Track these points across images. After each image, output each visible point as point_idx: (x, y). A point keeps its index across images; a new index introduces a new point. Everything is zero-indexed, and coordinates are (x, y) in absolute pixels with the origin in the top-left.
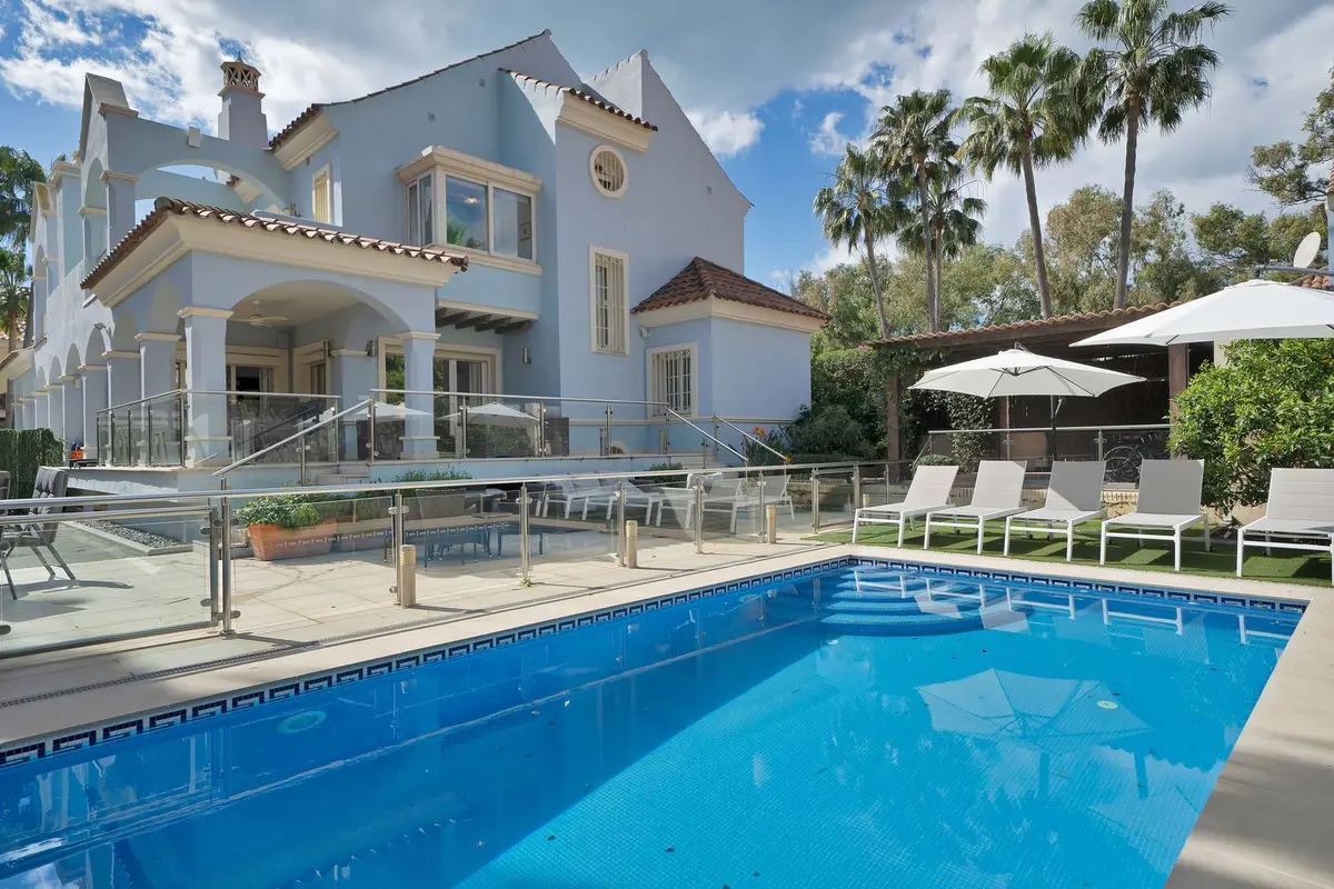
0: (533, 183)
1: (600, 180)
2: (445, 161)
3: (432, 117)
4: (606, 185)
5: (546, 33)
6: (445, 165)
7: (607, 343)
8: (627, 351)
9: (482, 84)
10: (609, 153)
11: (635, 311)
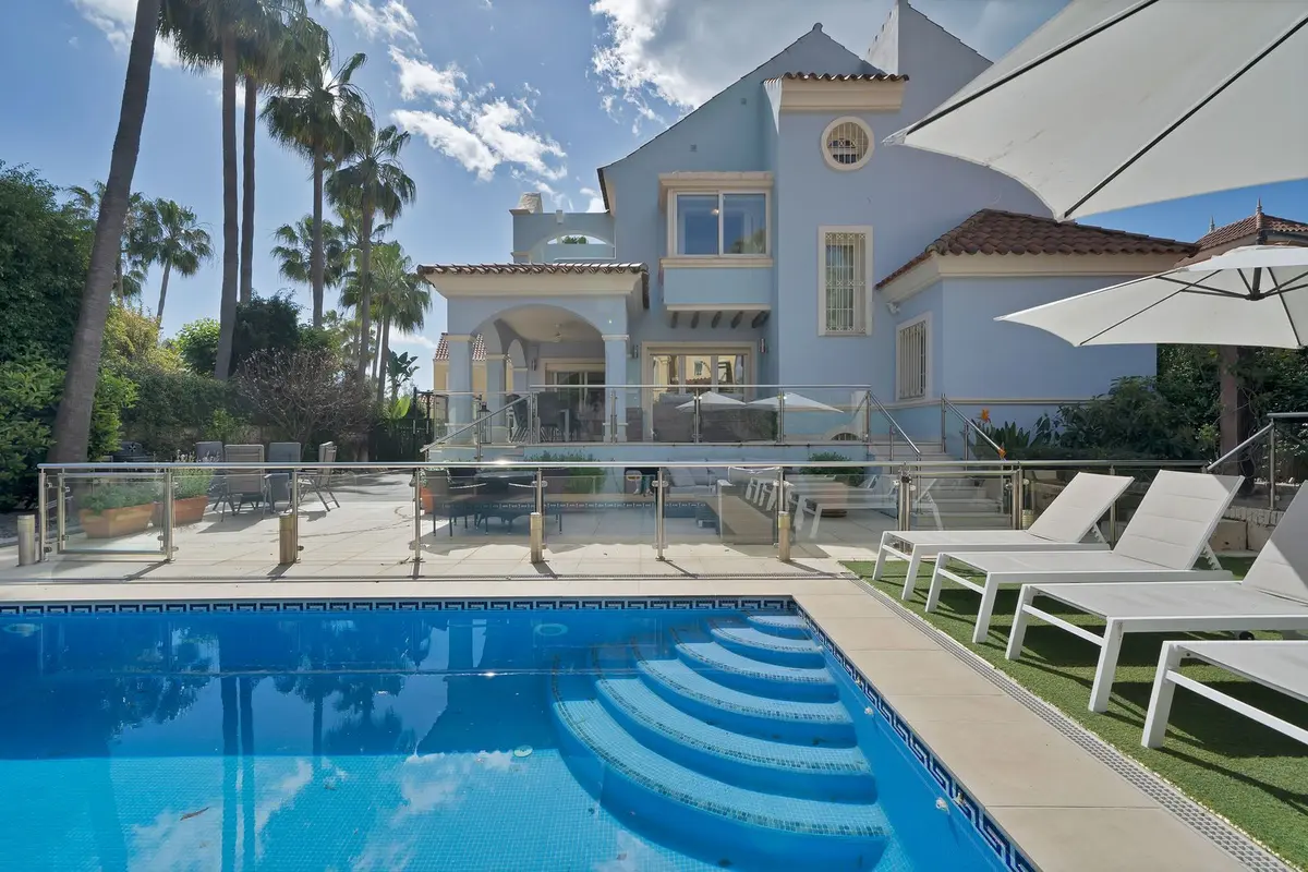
0: (765, 179)
1: (835, 156)
2: (674, 184)
3: (694, 148)
4: (841, 159)
5: (818, 26)
6: (673, 187)
7: (851, 325)
8: (869, 330)
9: (744, 102)
10: (848, 124)
11: (879, 286)
